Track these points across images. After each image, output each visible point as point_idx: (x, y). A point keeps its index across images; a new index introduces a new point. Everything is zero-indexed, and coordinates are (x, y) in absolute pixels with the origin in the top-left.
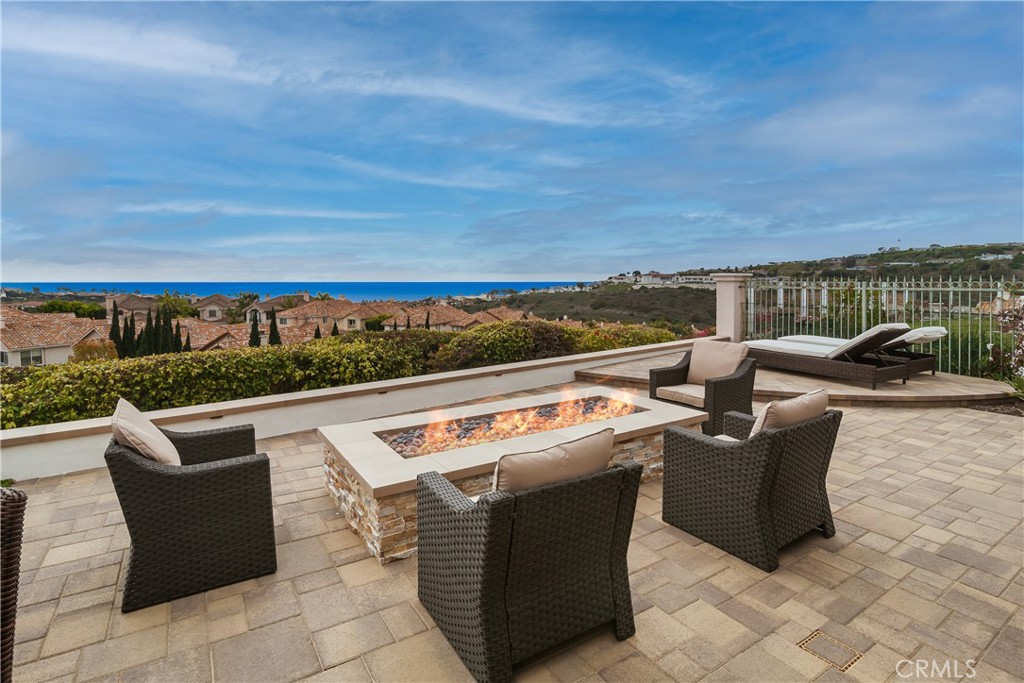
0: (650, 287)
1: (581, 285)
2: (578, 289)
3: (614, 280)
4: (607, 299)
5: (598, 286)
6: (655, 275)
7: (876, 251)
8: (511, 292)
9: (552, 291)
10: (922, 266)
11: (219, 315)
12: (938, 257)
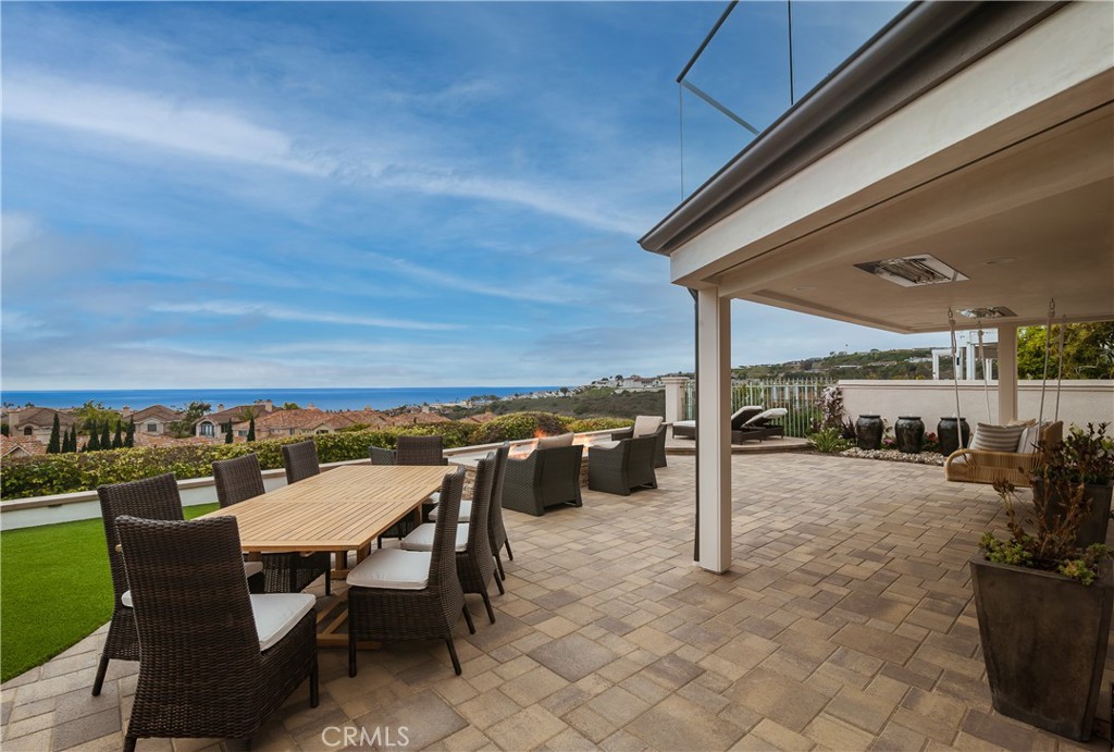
0: (632, 391)
1: (564, 390)
2: (561, 394)
3: (597, 385)
4: (590, 404)
5: (582, 391)
6: (637, 379)
7: (828, 355)
8: (493, 398)
9: (535, 396)
10: (864, 368)
11: (161, 429)
12: (877, 360)
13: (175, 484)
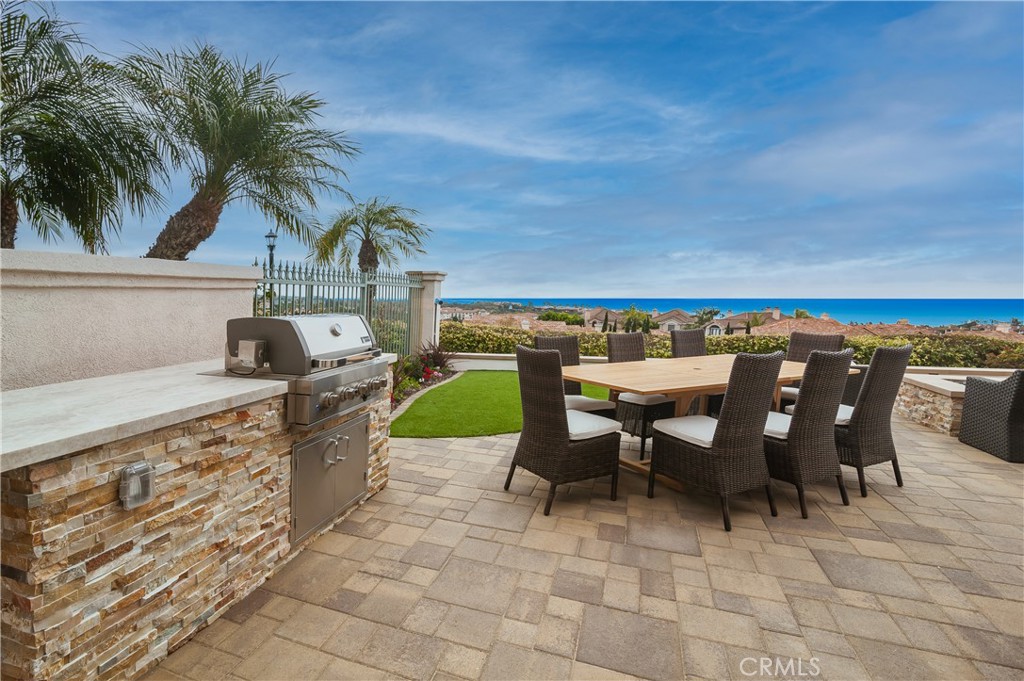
13: (578, 356)
